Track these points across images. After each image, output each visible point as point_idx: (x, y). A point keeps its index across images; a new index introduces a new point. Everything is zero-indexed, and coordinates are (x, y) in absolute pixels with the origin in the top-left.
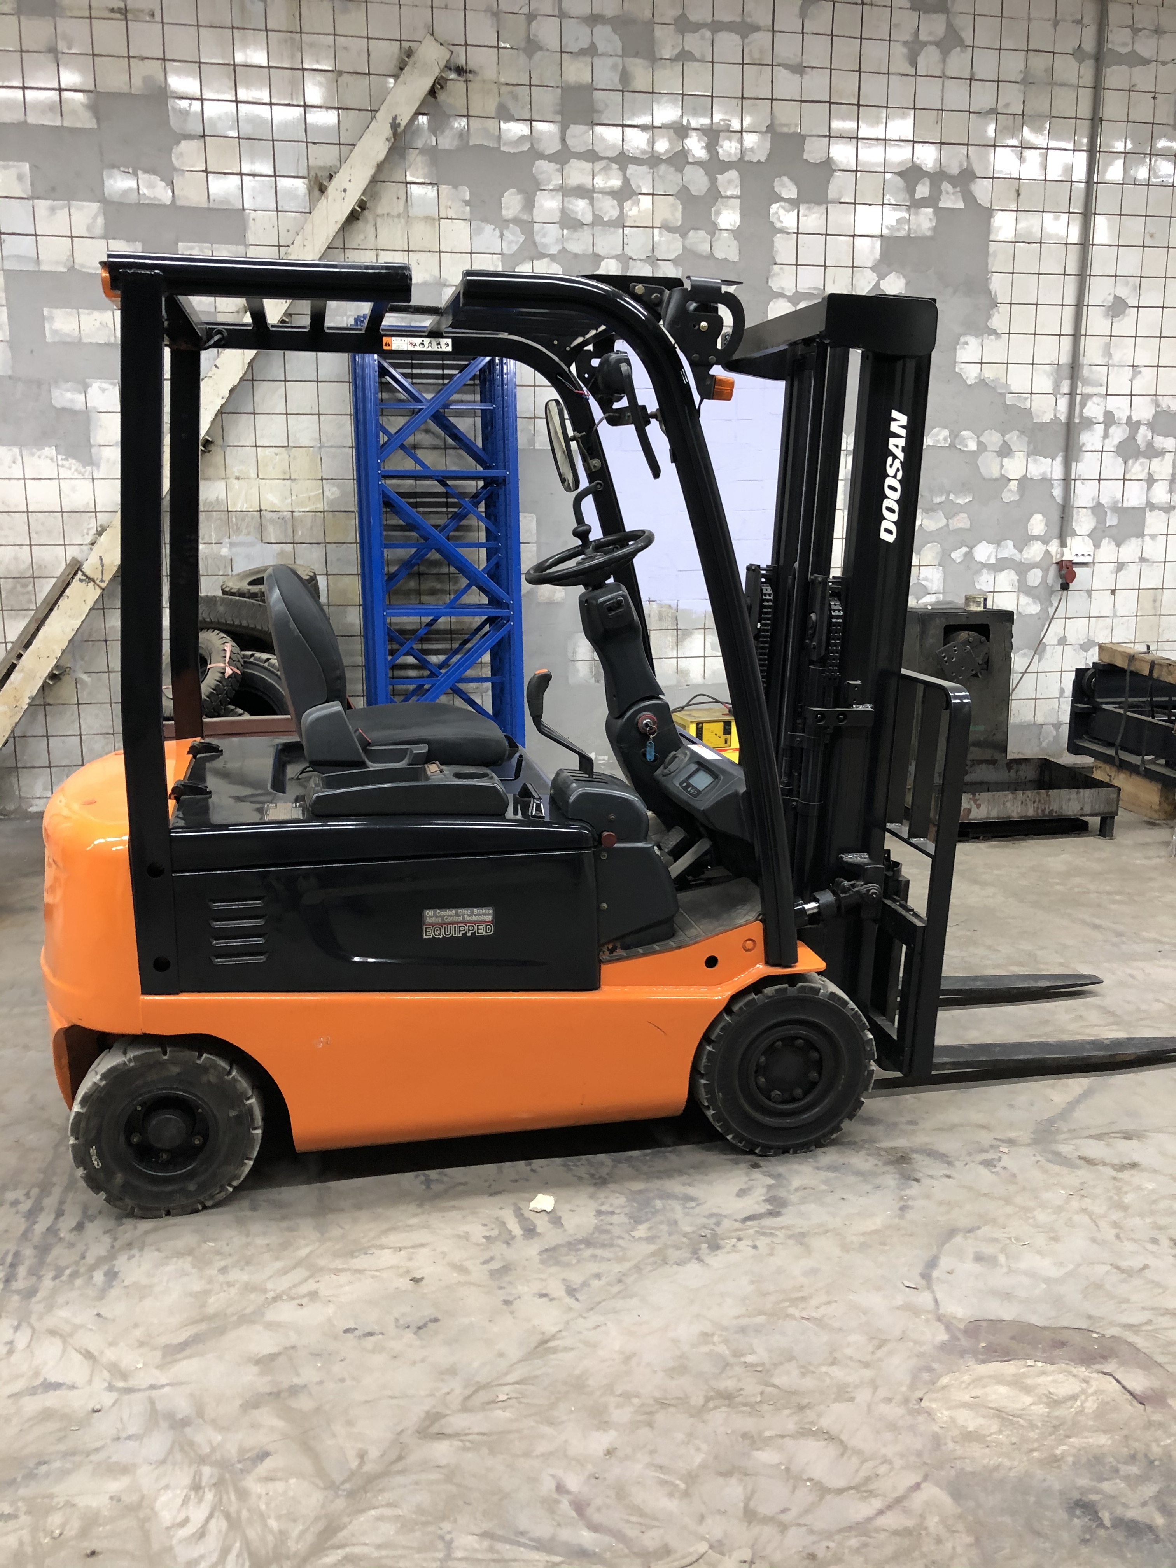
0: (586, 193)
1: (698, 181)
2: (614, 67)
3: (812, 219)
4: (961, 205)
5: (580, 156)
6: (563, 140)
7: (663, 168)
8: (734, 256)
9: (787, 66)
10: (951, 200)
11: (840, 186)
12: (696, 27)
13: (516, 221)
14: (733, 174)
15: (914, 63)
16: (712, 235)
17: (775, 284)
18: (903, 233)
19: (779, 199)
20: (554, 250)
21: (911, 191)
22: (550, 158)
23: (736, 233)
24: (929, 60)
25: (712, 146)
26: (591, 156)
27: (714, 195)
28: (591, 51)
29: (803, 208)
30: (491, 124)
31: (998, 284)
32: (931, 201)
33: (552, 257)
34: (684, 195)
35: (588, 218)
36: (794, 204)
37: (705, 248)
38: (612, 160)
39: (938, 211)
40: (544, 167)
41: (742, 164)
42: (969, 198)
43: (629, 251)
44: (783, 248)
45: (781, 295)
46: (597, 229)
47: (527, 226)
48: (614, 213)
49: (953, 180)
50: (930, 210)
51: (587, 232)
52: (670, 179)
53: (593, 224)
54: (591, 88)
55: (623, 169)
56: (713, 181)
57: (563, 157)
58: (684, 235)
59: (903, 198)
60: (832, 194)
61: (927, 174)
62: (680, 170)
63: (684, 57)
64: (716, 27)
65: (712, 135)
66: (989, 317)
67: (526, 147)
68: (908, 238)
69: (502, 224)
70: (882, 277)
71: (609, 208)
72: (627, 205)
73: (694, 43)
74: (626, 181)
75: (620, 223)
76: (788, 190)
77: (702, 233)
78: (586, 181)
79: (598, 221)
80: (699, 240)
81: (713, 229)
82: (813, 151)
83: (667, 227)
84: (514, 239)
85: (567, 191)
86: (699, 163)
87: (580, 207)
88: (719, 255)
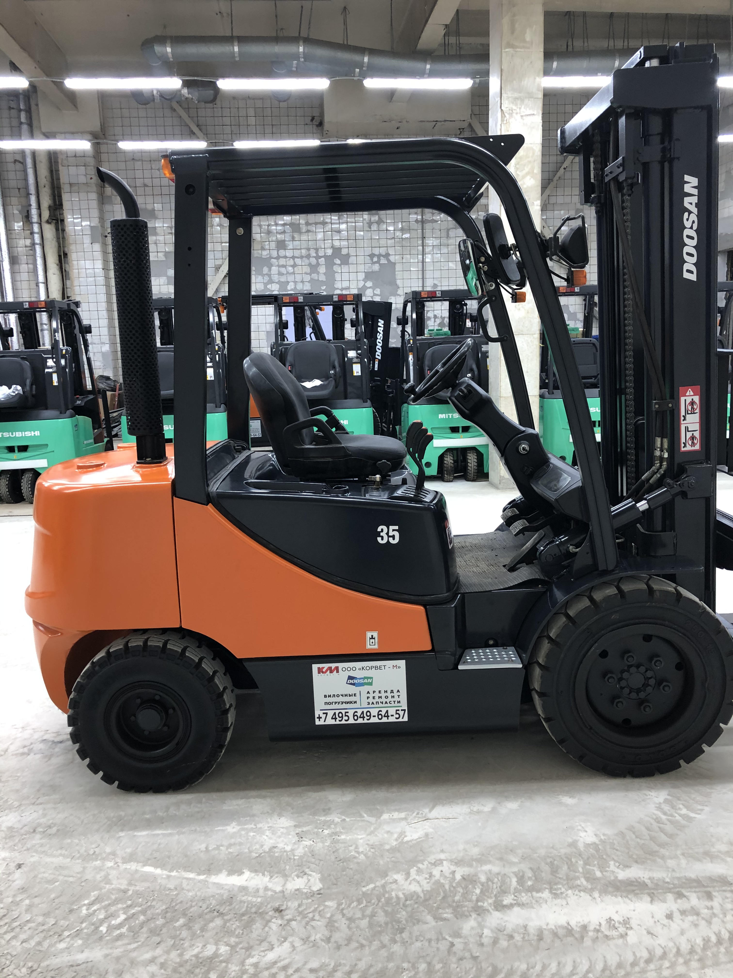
0: (284, 266)
1: (313, 261)
2: (290, 235)
3: (345, 268)
4: (386, 262)
5: (282, 257)
6: (278, 254)
7: (304, 259)
8: (325, 280)
9: (335, 231)
10: (383, 261)
11: (352, 260)
12: (311, 224)
13: (267, 274)
14: (323, 259)
15: (370, 228)
16: (318, 274)
17: (336, 286)
18: (371, 271)
19: (335, 264)
20: (277, 281)
21: (372, 260)
22: (275, 258)
23: (325, 274)
24: (374, 227)
25: (317, 253)
26: (285, 257)
27: (318, 264)
28: (284, 232)
29: (342, 266)
30: (260, 251)
31: (399, 282)
32: (378, 262)
33: (276, 283)
34: (310, 265)
35: (285, 273)
36: (340, 265)
37: (316, 278)
38: (291, 258)
39: (380, 264)
40: (273, 261)
41: (325, 256)
42: (389, 260)
43: (296, 280)
44: (338, 277)
45: (338, 289)
46: (288, 275)
47: (269, 275)
48: (292, 271)
49: (383, 256)
50: (378, 265)
51: (285, 276)
52: (306, 261)
53: (286, 274)
54: (284, 241)
55: (294, 260)
56: (318, 261)
57: (278, 258)
58: (311, 275)
59: (370, 261)
60: (350, 262)
61: (376, 255)
62: (309, 259)
63: (308, 231)
64: (316, 224)
65: (317, 250)
66: (397, 291)
67: (268, 256)
68: (372, 272)
69: (263, 275)
70: (365, 282)
71: (290, 269)
72: (295, 268)
73: (310, 228)
74: (295, 262)
75: (294, 273)
76: (338, 261)
77: (315, 274)
78: (285, 264)
79: (288, 273)
80: (315, 276)
81: (318, 273)
82: (344, 252)
83: (306, 273)
84: (266, 278)
85: (279, 266)
86: (314, 257)
87: (283, 270)
88: (320, 279)
